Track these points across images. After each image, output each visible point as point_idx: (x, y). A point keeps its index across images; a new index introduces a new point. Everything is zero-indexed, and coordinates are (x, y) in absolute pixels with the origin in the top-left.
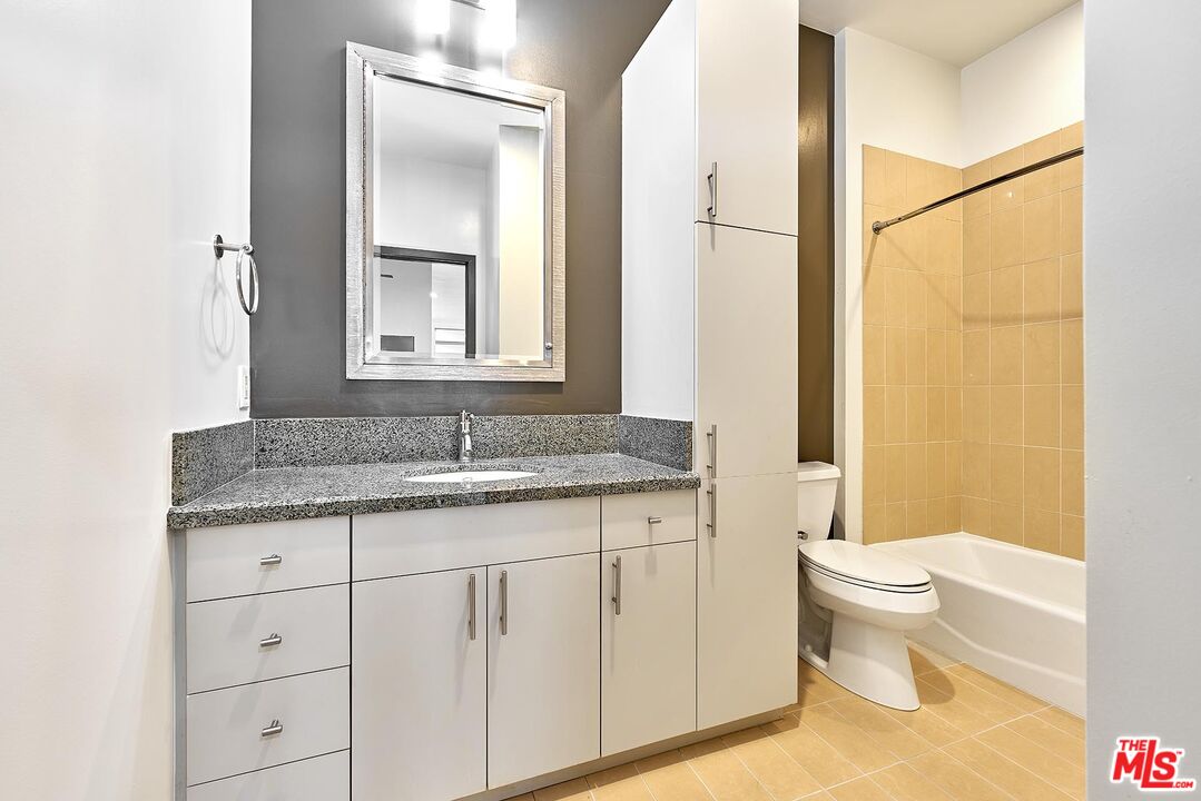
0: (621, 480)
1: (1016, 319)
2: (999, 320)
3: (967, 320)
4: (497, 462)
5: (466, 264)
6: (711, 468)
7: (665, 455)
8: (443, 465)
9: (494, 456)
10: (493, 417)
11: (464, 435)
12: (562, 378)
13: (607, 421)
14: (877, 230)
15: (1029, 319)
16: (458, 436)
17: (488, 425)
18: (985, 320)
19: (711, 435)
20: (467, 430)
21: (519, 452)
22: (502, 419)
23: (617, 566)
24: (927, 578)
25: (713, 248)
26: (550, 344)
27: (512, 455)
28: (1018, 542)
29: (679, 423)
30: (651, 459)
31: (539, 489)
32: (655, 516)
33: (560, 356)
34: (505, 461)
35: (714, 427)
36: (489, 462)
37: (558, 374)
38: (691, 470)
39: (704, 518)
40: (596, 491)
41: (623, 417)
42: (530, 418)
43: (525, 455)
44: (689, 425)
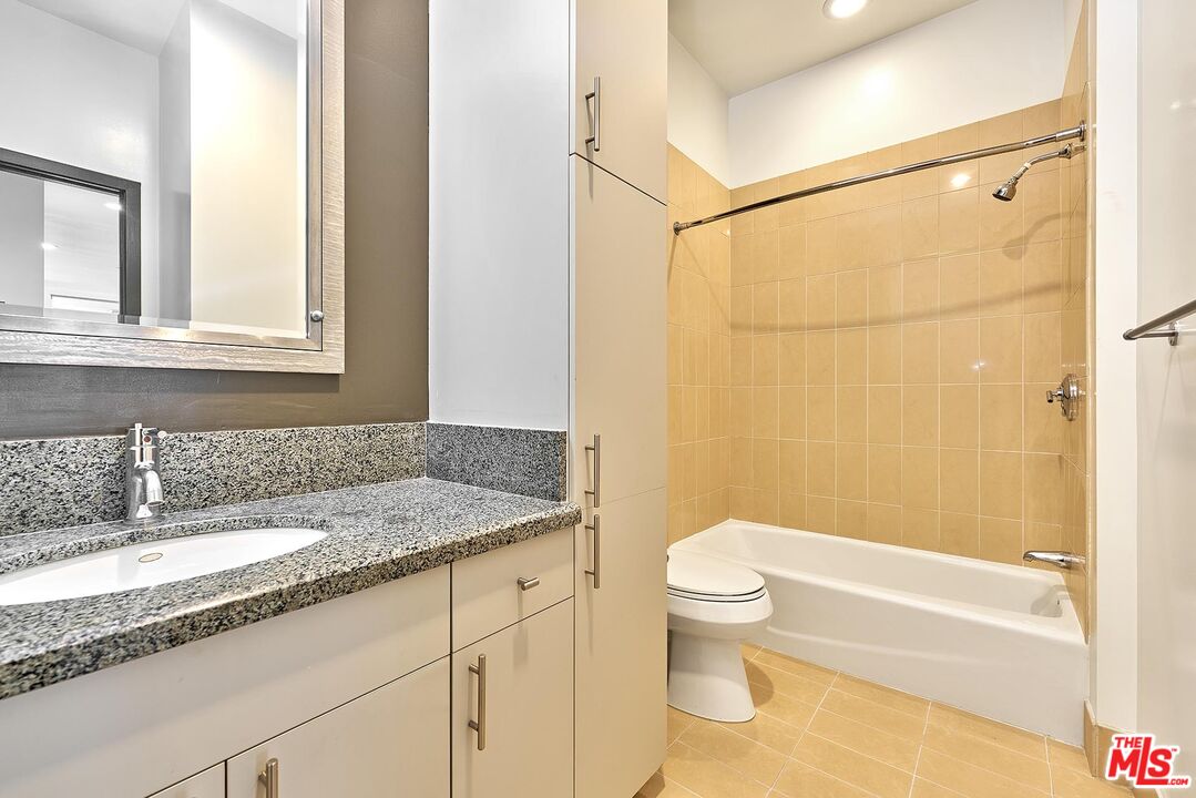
0: (483, 531)
1: (773, 329)
2: (759, 329)
3: (734, 327)
4: (219, 515)
5: (122, 194)
6: (593, 494)
7: (516, 478)
8: (85, 536)
9: (208, 502)
10: (206, 435)
11: (141, 472)
12: (339, 368)
13: (410, 432)
14: (677, 230)
15: (783, 329)
16: (124, 472)
17: (195, 449)
18: (748, 328)
19: (594, 448)
20: (148, 462)
21: (260, 491)
22: (225, 437)
23: (479, 670)
24: (761, 582)
25: (592, 196)
26: (319, 313)
27: (246, 497)
28: (774, 523)
29: (544, 434)
30: (491, 485)
31: (346, 574)
32: (527, 576)
33: (336, 334)
34: (235, 511)
35: (597, 439)
36: (202, 518)
37: (332, 361)
38: (564, 499)
39: (584, 563)
40: (448, 556)
41: (433, 426)
42: (282, 433)
43: (271, 495)
44: (560, 439)
